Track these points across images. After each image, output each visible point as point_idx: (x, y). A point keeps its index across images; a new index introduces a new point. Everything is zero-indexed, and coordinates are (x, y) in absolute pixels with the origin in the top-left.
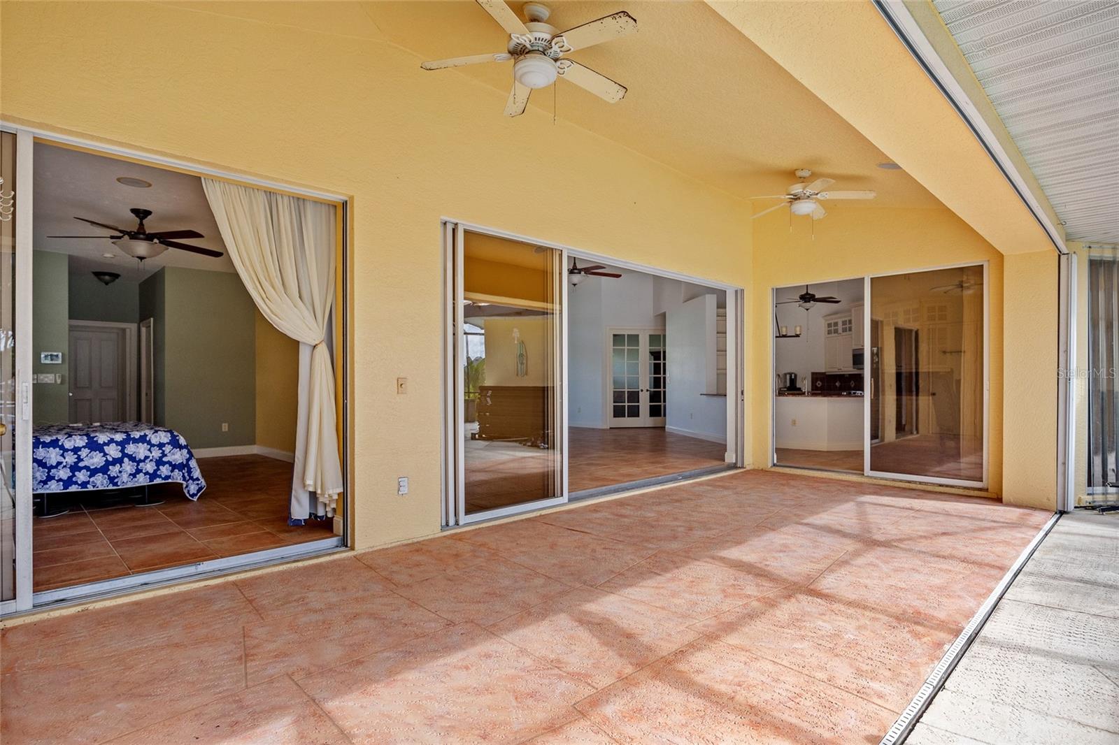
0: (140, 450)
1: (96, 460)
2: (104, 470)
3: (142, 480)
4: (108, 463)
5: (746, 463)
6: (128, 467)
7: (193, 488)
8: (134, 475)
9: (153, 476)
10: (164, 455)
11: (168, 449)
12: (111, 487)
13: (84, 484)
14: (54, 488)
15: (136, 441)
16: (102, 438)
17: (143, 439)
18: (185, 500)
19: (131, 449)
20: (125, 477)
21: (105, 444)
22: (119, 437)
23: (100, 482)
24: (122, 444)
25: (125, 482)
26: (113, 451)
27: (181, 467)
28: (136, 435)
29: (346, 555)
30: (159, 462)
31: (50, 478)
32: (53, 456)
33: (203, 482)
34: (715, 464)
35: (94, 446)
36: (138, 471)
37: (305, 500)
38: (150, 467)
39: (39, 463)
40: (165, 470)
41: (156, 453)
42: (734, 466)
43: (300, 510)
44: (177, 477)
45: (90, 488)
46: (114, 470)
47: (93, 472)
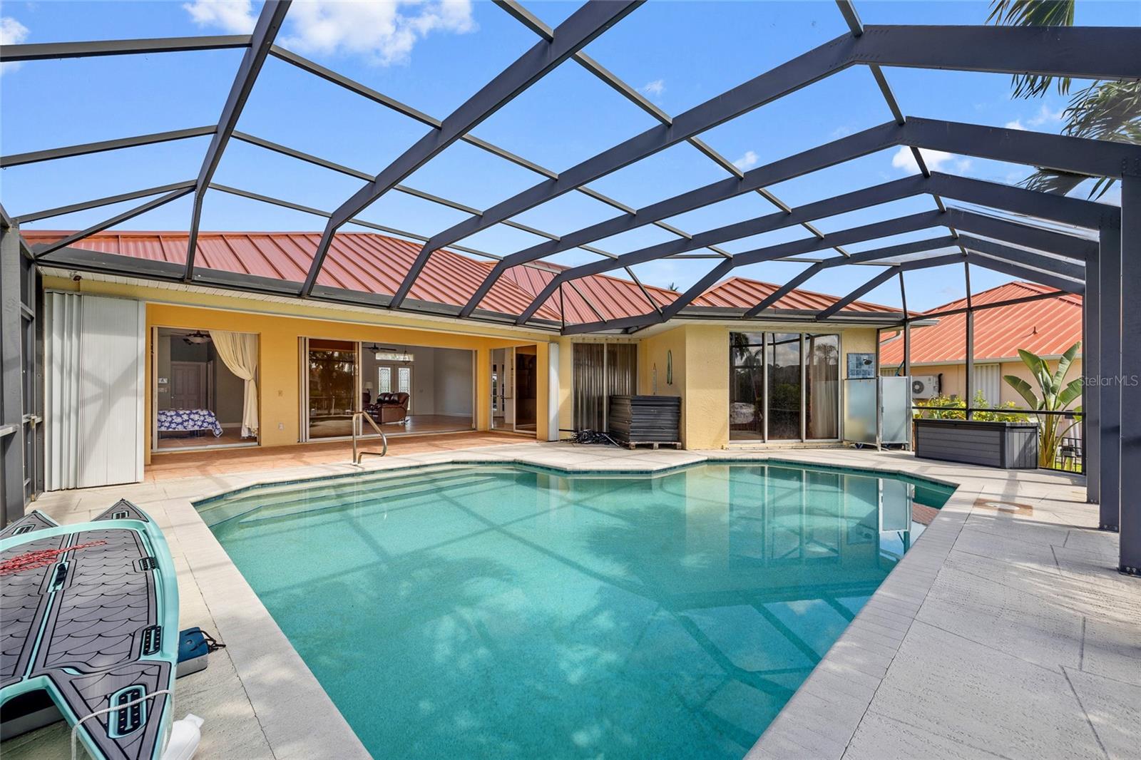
0: (196, 417)
1: (179, 420)
2: (182, 423)
3: (196, 428)
4: (183, 421)
5: (479, 427)
6: (191, 423)
7: (217, 432)
8: (193, 426)
9: (201, 426)
10: (205, 419)
11: (207, 417)
12: (185, 430)
13: (174, 428)
14: (163, 429)
15: (194, 414)
16: (181, 412)
17: (197, 413)
18: (214, 436)
19: (192, 416)
20: (190, 426)
21: (183, 414)
22: (188, 412)
23: (180, 428)
24: (189, 415)
25: (190, 428)
26: (185, 417)
27: (212, 423)
28: (195, 411)
29: (259, 447)
30: (203, 422)
31: (162, 426)
32: (163, 418)
33: (221, 430)
34: (469, 428)
35: (178, 415)
36: (195, 425)
37: (247, 431)
38: (200, 423)
39: (159, 420)
40: (205, 425)
41: (202, 418)
42: (475, 429)
43: (245, 434)
44: (210, 427)
45: (177, 430)
46: (185, 424)
47: (178, 424)
